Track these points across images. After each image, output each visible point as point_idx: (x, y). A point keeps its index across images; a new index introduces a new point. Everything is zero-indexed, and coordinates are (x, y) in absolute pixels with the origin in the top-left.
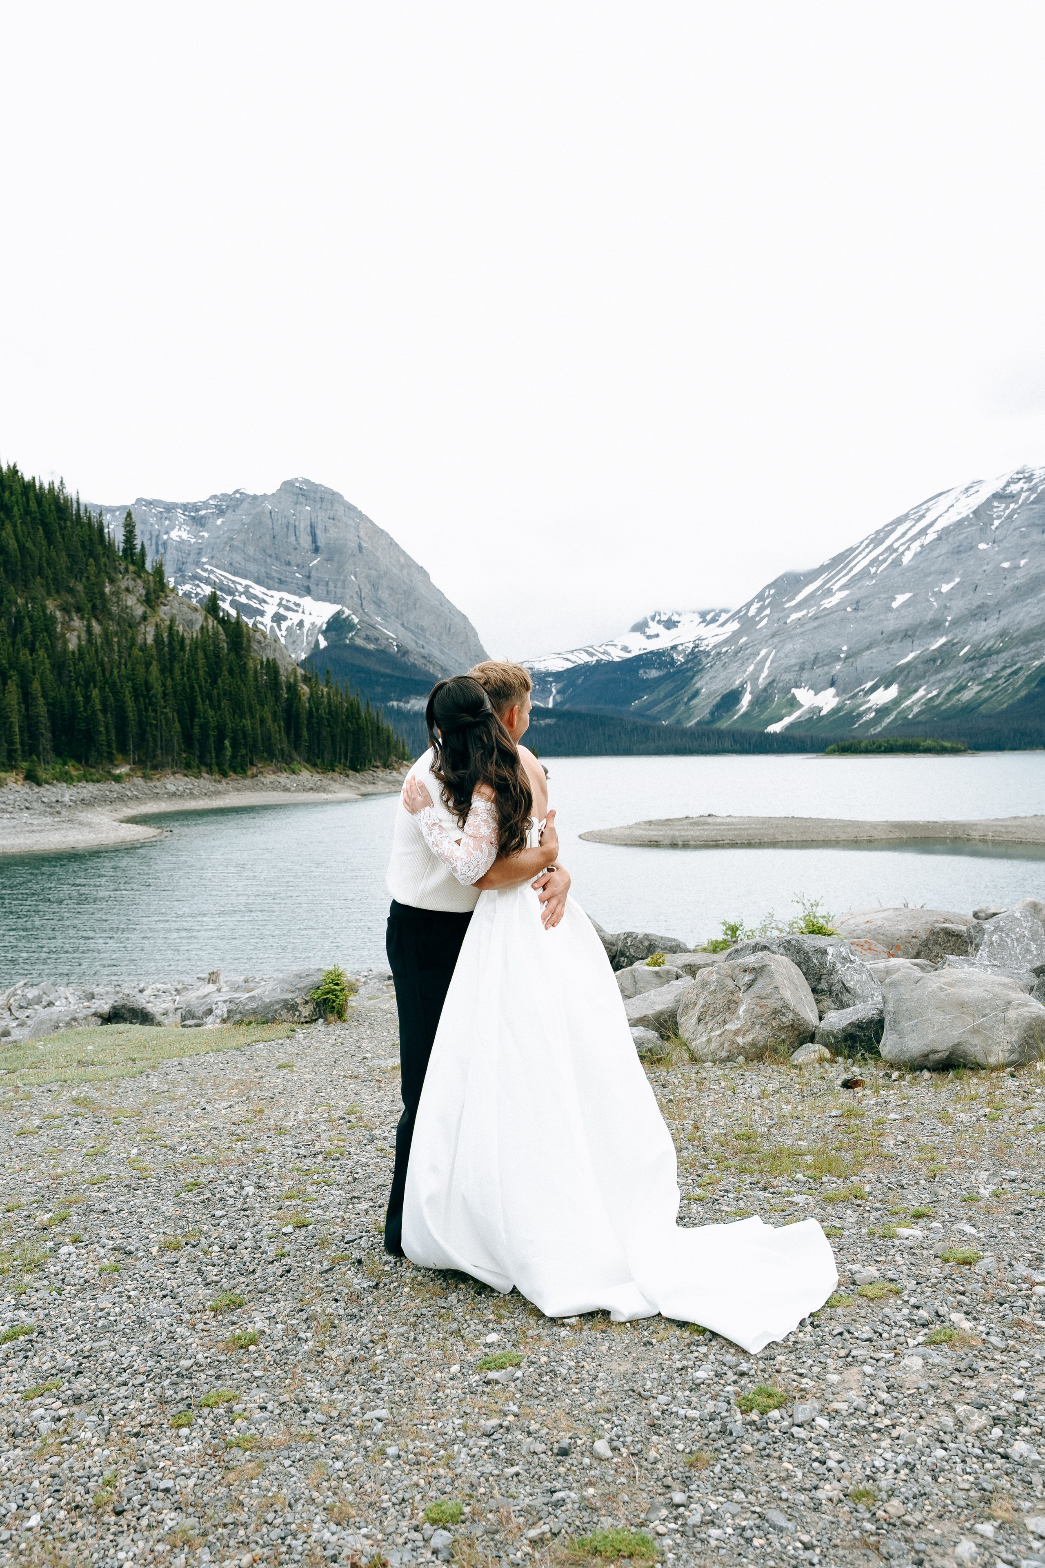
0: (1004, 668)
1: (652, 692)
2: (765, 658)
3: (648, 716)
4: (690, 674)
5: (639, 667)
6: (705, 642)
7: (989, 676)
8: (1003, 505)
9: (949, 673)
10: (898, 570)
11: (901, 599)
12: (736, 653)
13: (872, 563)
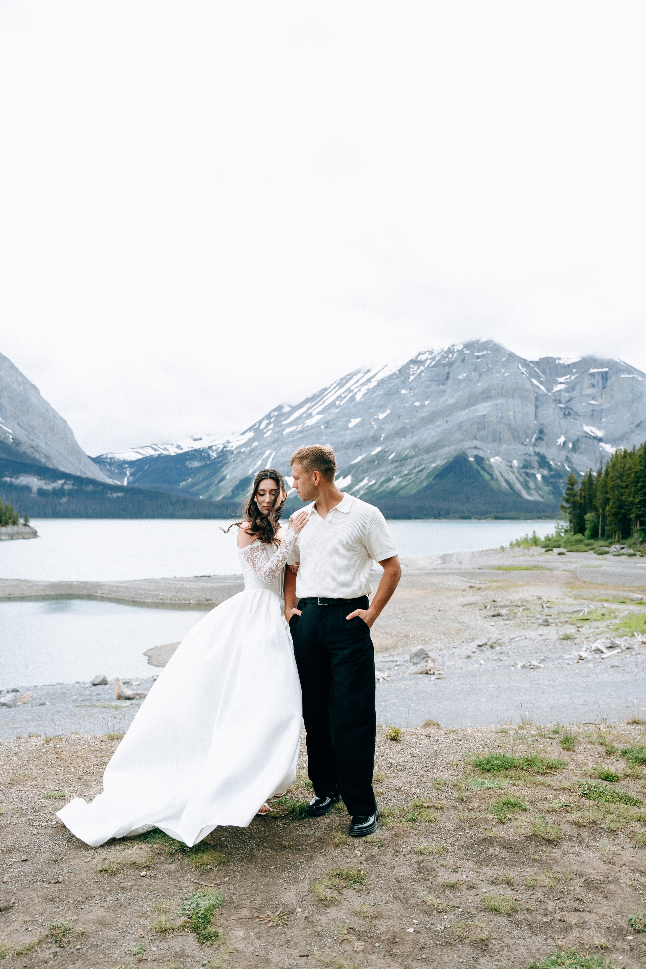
0: (415, 468)
1: (194, 476)
2: (268, 457)
3: (190, 492)
4: (220, 465)
5: (187, 460)
6: (231, 445)
7: (406, 472)
8: (416, 367)
9: (382, 470)
10: (353, 403)
11: (354, 422)
12: (250, 452)
13: (337, 399)
